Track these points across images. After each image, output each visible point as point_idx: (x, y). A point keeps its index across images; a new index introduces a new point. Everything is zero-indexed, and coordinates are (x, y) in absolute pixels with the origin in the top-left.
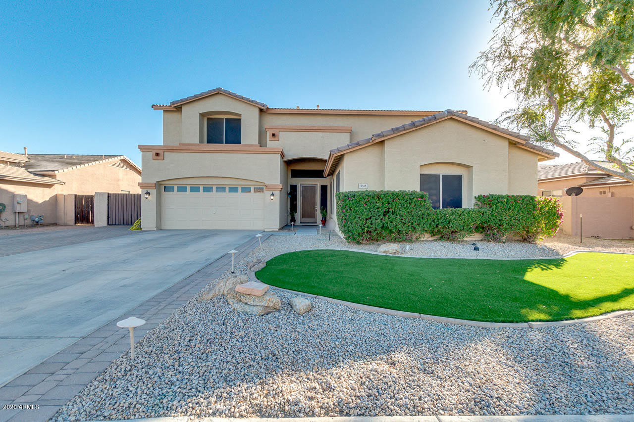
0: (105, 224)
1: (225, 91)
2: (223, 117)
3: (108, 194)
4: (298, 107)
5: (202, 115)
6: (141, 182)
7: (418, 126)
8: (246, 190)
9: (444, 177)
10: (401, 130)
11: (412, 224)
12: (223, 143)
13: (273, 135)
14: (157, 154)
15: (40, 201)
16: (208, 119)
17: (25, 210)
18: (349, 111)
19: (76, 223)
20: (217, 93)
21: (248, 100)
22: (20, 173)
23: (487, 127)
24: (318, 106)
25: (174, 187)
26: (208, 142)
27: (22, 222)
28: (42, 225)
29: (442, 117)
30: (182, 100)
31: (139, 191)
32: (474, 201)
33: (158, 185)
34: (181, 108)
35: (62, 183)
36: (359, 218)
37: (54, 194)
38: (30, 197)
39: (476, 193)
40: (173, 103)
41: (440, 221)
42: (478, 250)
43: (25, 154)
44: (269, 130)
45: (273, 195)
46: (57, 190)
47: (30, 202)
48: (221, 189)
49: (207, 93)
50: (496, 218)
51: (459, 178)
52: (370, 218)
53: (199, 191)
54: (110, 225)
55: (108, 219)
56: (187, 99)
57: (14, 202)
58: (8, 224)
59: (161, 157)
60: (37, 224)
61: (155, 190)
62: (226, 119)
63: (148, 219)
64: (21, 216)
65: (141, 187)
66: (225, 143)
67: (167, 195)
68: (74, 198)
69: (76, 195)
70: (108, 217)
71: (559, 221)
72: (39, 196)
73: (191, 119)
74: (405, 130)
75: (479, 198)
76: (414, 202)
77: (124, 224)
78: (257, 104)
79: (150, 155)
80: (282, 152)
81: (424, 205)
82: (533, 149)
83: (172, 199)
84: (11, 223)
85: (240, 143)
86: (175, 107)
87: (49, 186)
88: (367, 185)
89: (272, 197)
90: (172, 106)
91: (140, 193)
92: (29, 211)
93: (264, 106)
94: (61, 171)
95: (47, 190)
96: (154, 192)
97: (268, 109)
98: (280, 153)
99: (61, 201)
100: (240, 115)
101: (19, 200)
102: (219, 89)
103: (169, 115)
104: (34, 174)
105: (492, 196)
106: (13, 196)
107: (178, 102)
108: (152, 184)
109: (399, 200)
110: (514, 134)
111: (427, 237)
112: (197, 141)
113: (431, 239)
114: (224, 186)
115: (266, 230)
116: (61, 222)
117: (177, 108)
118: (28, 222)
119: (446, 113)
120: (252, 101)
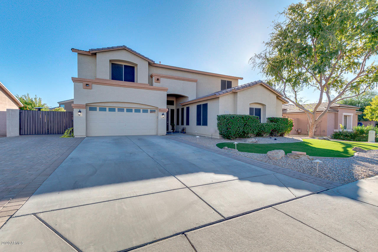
0: (17, 134)
1: (128, 48)
2: (123, 64)
5: (110, 61)
7: (251, 86)
8: (145, 111)
9: (255, 109)
13: (158, 79)
14: (87, 85)
16: (112, 63)
20: (123, 49)
25: (96, 108)
26: (113, 79)
30: (98, 49)
32: (266, 120)
34: (96, 54)
39: (267, 117)
40: (92, 50)
42: (276, 140)
44: (155, 76)
51: (260, 110)
53: (115, 111)
54: (22, 135)
55: (20, 130)
59: (89, 87)
61: (85, 109)
66: (124, 81)
75: (268, 118)
76: (255, 120)
77: (48, 134)
79: (82, 84)
81: (258, 121)
83: (96, 116)
85: (134, 82)
86: (93, 53)
88: (228, 112)
90: (91, 52)
96: (84, 111)
97: (154, 63)
100: (135, 64)
105: (274, 118)
107: (95, 50)
108: (83, 105)
109: (250, 119)
114: (131, 108)
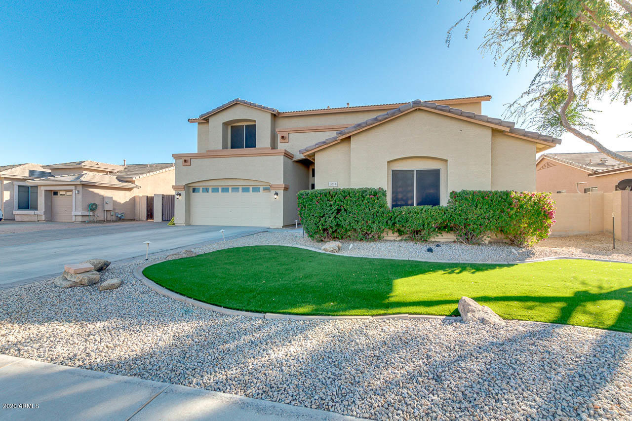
0: (161, 220)
1: (241, 101)
2: (243, 124)
3: (163, 195)
4: (328, 107)
5: (226, 124)
6: (174, 185)
7: (380, 121)
8: (256, 190)
9: (420, 172)
10: (363, 125)
11: (367, 222)
12: (243, 148)
13: (283, 137)
14: (185, 161)
15: (122, 201)
16: (232, 127)
17: (112, 209)
18: (363, 108)
19: (147, 219)
20: (235, 104)
21: (261, 107)
22: (112, 180)
23: (461, 115)
24: (348, 104)
25: (200, 188)
26: (232, 148)
27: (109, 218)
28: (123, 220)
29: (408, 108)
30: (208, 113)
31: (173, 192)
32: (448, 198)
33: (187, 187)
34: (209, 119)
35: (139, 187)
36: (313, 215)
37: (133, 196)
38: (114, 199)
39: (451, 189)
40: (201, 116)
41: (397, 220)
42: (432, 252)
43: (124, 165)
44: (280, 133)
45: (277, 194)
46: (136, 193)
47: (115, 202)
48: (236, 189)
49: (228, 104)
50: (460, 216)
51: (436, 173)
52: (324, 216)
53: (218, 192)
54: (164, 221)
55: (163, 216)
56: (212, 112)
57: (103, 202)
58: (99, 219)
59: (188, 163)
60: (120, 219)
61: (184, 191)
62: (246, 126)
63: (179, 216)
64: (109, 213)
65: (174, 189)
66: (245, 148)
67: (195, 196)
68: (146, 198)
69: (147, 197)
70: (163, 214)
71: (549, 221)
72: (122, 197)
73: (216, 127)
74: (367, 126)
76: (367, 199)
77: (168, 221)
78: (268, 109)
79: (181, 161)
80: (285, 153)
81: (377, 202)
82: (525, 136)
83: (198, 198)
84: (101, 218)
85: (255, 147)
86: (204, 119)
87: (130, 189)
88: (337, 183)
89: (275, 196)
90: (201, 119)
91: (174, 194)
92: (114, 209)
93: (274, 111)
94: (137, 177)
95: (127, 193)
96: (183, 193)
97: (279, 113)
98: (283, 154)
99: (138, 200)
100: (255, 121)
101: (106, 200)
102: (237, 100)
103: (201, 126)
104: (120, 180)
106: (103, 198)
108: (182, 186)
109: (351, 197)
110: (494, 121)
111: (392, 236)
112: (220, 147)
113: (400, 238)
114: (237, 187)
115: (271, 227)
116: (138, 218)
117: (205, 120)
118: (114, 218)
119: (412, 104)
120: (264, 108)
